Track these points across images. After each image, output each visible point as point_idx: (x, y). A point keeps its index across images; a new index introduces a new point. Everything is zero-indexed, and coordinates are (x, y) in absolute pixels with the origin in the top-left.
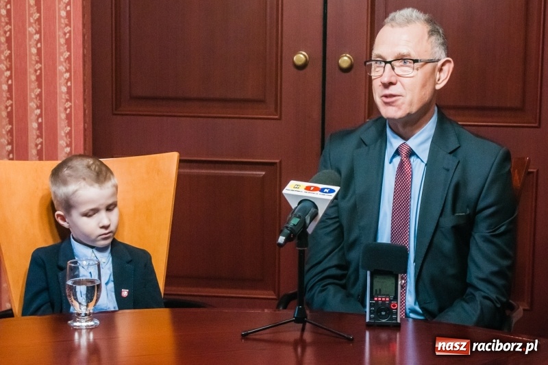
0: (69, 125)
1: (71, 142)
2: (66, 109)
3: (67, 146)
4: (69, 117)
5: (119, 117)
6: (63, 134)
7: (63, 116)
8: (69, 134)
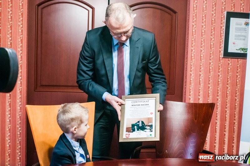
0: (21, 95)
1: (21, 101)
2: (20, 89)
3: (20, 102)
4: (21, 92)
5: (37, 92)
6: (18, 98)
7: (19, 92)
8: (21, 98)
